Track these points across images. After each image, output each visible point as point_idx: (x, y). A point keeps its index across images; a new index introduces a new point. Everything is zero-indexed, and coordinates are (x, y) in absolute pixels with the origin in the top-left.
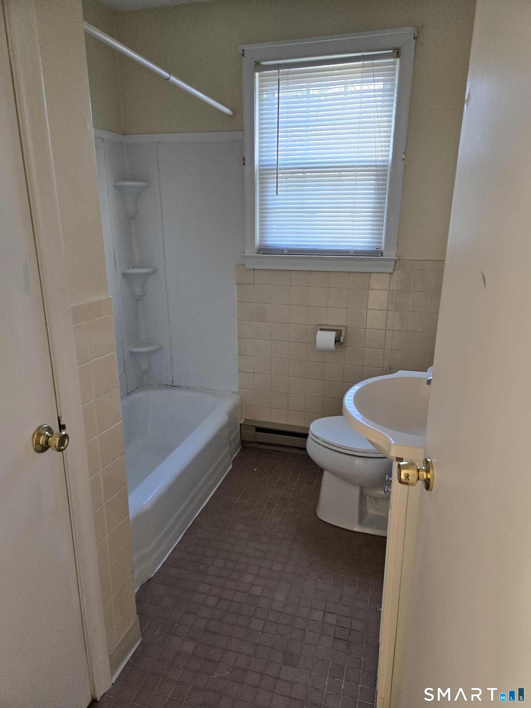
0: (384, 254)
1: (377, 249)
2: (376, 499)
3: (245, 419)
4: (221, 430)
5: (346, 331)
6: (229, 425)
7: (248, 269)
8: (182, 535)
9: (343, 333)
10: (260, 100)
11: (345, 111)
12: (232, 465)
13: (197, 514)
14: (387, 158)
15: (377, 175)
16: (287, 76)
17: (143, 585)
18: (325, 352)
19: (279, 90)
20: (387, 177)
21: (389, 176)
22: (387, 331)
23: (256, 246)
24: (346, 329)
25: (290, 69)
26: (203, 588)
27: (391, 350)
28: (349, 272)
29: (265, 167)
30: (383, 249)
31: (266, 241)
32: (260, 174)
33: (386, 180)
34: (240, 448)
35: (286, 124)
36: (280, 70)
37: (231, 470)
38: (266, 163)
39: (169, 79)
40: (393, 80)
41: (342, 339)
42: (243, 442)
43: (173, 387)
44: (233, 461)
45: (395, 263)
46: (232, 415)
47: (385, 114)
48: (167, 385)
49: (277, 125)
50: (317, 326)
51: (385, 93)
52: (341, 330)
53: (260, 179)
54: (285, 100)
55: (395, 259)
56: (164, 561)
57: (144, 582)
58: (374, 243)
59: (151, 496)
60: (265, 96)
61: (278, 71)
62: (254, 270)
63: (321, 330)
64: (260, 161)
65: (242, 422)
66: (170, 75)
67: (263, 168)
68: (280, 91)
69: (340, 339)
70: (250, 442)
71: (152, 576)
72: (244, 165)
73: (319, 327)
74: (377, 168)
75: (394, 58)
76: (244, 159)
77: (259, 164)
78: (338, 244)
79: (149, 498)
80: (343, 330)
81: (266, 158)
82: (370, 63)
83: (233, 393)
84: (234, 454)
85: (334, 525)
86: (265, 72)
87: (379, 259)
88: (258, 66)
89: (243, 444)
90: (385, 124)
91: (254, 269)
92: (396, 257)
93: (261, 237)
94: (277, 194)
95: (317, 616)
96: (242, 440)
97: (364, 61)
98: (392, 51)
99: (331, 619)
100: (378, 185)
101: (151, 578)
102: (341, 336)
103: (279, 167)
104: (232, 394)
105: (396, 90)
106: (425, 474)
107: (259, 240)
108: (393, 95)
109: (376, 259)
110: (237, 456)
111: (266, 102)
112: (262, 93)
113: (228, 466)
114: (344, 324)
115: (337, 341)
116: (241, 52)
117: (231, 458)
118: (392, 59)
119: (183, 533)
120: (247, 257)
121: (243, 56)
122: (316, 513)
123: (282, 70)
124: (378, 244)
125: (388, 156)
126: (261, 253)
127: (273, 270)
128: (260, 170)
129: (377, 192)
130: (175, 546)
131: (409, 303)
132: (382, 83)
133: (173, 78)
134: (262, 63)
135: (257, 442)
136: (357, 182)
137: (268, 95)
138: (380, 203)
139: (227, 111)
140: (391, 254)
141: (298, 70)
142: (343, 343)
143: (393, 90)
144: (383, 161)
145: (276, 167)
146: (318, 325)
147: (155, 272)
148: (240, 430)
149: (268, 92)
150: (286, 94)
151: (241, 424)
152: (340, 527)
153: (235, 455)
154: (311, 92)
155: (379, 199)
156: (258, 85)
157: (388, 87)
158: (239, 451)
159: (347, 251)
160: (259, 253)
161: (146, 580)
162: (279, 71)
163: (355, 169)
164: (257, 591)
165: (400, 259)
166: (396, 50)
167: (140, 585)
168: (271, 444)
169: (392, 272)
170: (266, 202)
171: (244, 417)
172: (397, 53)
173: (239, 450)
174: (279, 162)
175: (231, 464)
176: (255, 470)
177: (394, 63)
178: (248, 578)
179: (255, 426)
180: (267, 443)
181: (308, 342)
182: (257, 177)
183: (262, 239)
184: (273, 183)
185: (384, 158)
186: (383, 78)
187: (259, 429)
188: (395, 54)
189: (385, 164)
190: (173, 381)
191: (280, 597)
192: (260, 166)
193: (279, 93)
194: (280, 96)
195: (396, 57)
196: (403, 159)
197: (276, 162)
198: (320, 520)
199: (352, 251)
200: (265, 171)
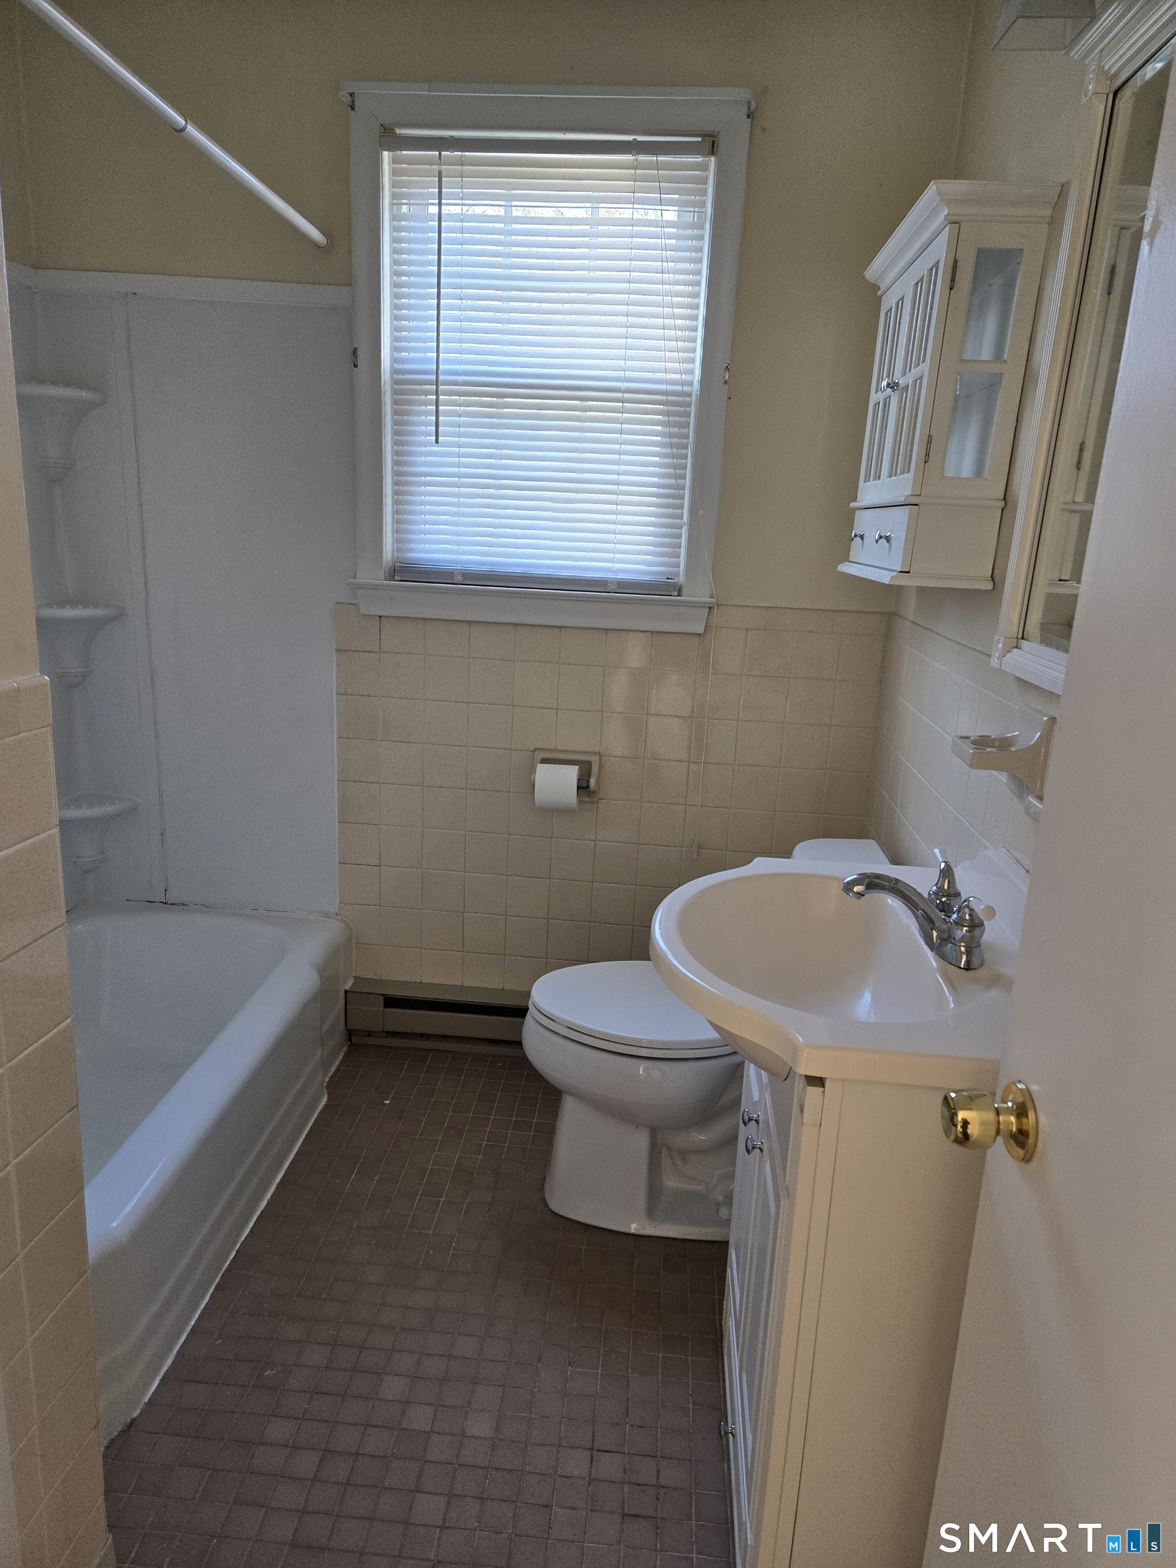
0: (684, 591)
1: (668, 579)
2: (684, 1154)
3: (355, 977)
4: (304, 1010)
5: (601, 766)
6: (320, 997)
7: (365, 615)
8: (212, 1290)
9: (595, 769)
10: (394, 218)
11: (593, 263)
12: (329, 1094)
13: (247, 1231)
14: (689, 378)
15: (668, 414)
16: (459, 167)
17: (112, 1442)
18: (554, 812)
19: (440, 198)
20: (690, 419)
21: (695, 417)
22: (691, 765)
23: (384, 561)
24: (600, 759)
25: (466, 154)
26: (279, 1430)
27: (701, 806)
28: (606, 630)
29: (406, 377)
30: (681, 579)
31: (412, 551)
32: (395, 392)
33: (687, 425)
34: (345, 1049)
35: (458, 280)
36: (442, 153)
37: (326, 1106)
38: (406, 366)
39: (183, 130)
40: (703, 204)
41: (592, 781)
42: (350, 1034)
43: (166, 905)
44: (329, 1082)
45: (709, 612)
46: (327, 971)
47: (683, 277)
48: (150, 902)
49: (436, 280)
50: (534, 752)
51: (682, 232)
52: (590, 763)
53: (395, 402)
54: (453, 224)
55: (710, 603)
56: (165, 1369)
57: (116, 1434)
58: (662, 564)
59: (132, 1204)
60: (404, 209)
61: (438, 153)
62: (380, 619)
63: (544, 761)
64: (395, 360)
65: (348, 986)
66: (186, 121)
67: (400, 377)
68: (443, 201)
69: (588, 782)
70: (369, 1034)
71: (136, 1413)
72: (356, 366)
73: (539, 755)
74: (670, 398)
75: (703, 155)
76: (355, 352)
77: (391, 368)
78: (580, 563)
79: (128, 1209)
80: (595, 760)
81: (407, 354)
82: (652, 162)
83: (327, 915)
84: (330, 1066)
85: (589, 1225)
86: (405, 152)
87: (672, 601)
88: (389, 138)
89: (350, 1040)
90: (682, 299)
91: (380, 617)
92: (711, 598)
93: (397, 541)
94: (437, 441)
95: (576, 1464)
96: (349, 1030)
97: (638, 153)
98: (700, 139)
99: (609, 1466)
100: (670, 435)
101: (133, 1420)
102: (589, 776)
103: (441, 377)
104: (323, 919)
105: (708, 226)
106: (1013, 1119)
107: (393, 549)
108: (701, 238)
109: (666, 601)
110: (338, 1070)
111: (407, 223)
112: (399, 202)
113: (317, 1099)
114: (597, 749)
115: (583, 787)
116: (347, 100)
117: (325, 1074)
118: (699, 158)
119: (214, 1286)
120: (361, 587)
121: (352, 108)
122: (545, 1199)
123: (448, 153)
124: (671, 569)
125: (692, 372)
126: (397, 578)
127: (426, 619)
128: (396, 382)
129: (668, 450)
130: (192, 1323)
131: (740, 702)
132: (676, 208)
133: (191, 130)
134: (398, 131)
135: (387, 1032)
136: (623, 425)
137: (412, 207)
138: (677, 477)
139: (314, 233)
140: (700, 593)
141: (487, 157)
142: (594, 792)
143: (702, 227)
144: (683, 383)
145: (435, 377)
146: (535, 750)
147: (120, 615)
148: (344, 1005)
149: (411, 201)
150: (457, 209)
151: (346, 992)
152: (604, 1229)
153: (333, 1069)
154: (517, 212)
155: (675, 467)
156: (390, 181)
157: (689, 218)
158: (341, 1057)
159: (602, 581)
160: (392, 578)
161: (120, 1428)
162: (440, 154)
163: (619, 395)
164: (419, 1418)
165: (719, 603)
166: (709, 138)
167: (106, 1442)
168: (421, 1036)
169: (702, 631)
170: (410, 459)
171: (354, 974)
172: (711, 145)
173: (342, 1054)
174: (441, 367)
175: (325, 1091)
176: (385, 1102)
177: (704, 167)
178: (393, 1387)
179: (383, 995)
180: (411, 1034)
181: (511, 790)
182: (387, 399)
183: (399, 545)
184: (427, 413)
185: (683, 376)
186: (677, 196)
187: (391, 1002)
188: (708, 145)
189: (687, 389)
190: (165, 890)
191: (480, 1426)
192: (395, 372)
193: (440, 204)
194: (443, 212)
195: (708, 155)
196: (725, 382)
197: (435, 367)
198: (554, 1213)
199: (613, 581)
200: (406, 386)
